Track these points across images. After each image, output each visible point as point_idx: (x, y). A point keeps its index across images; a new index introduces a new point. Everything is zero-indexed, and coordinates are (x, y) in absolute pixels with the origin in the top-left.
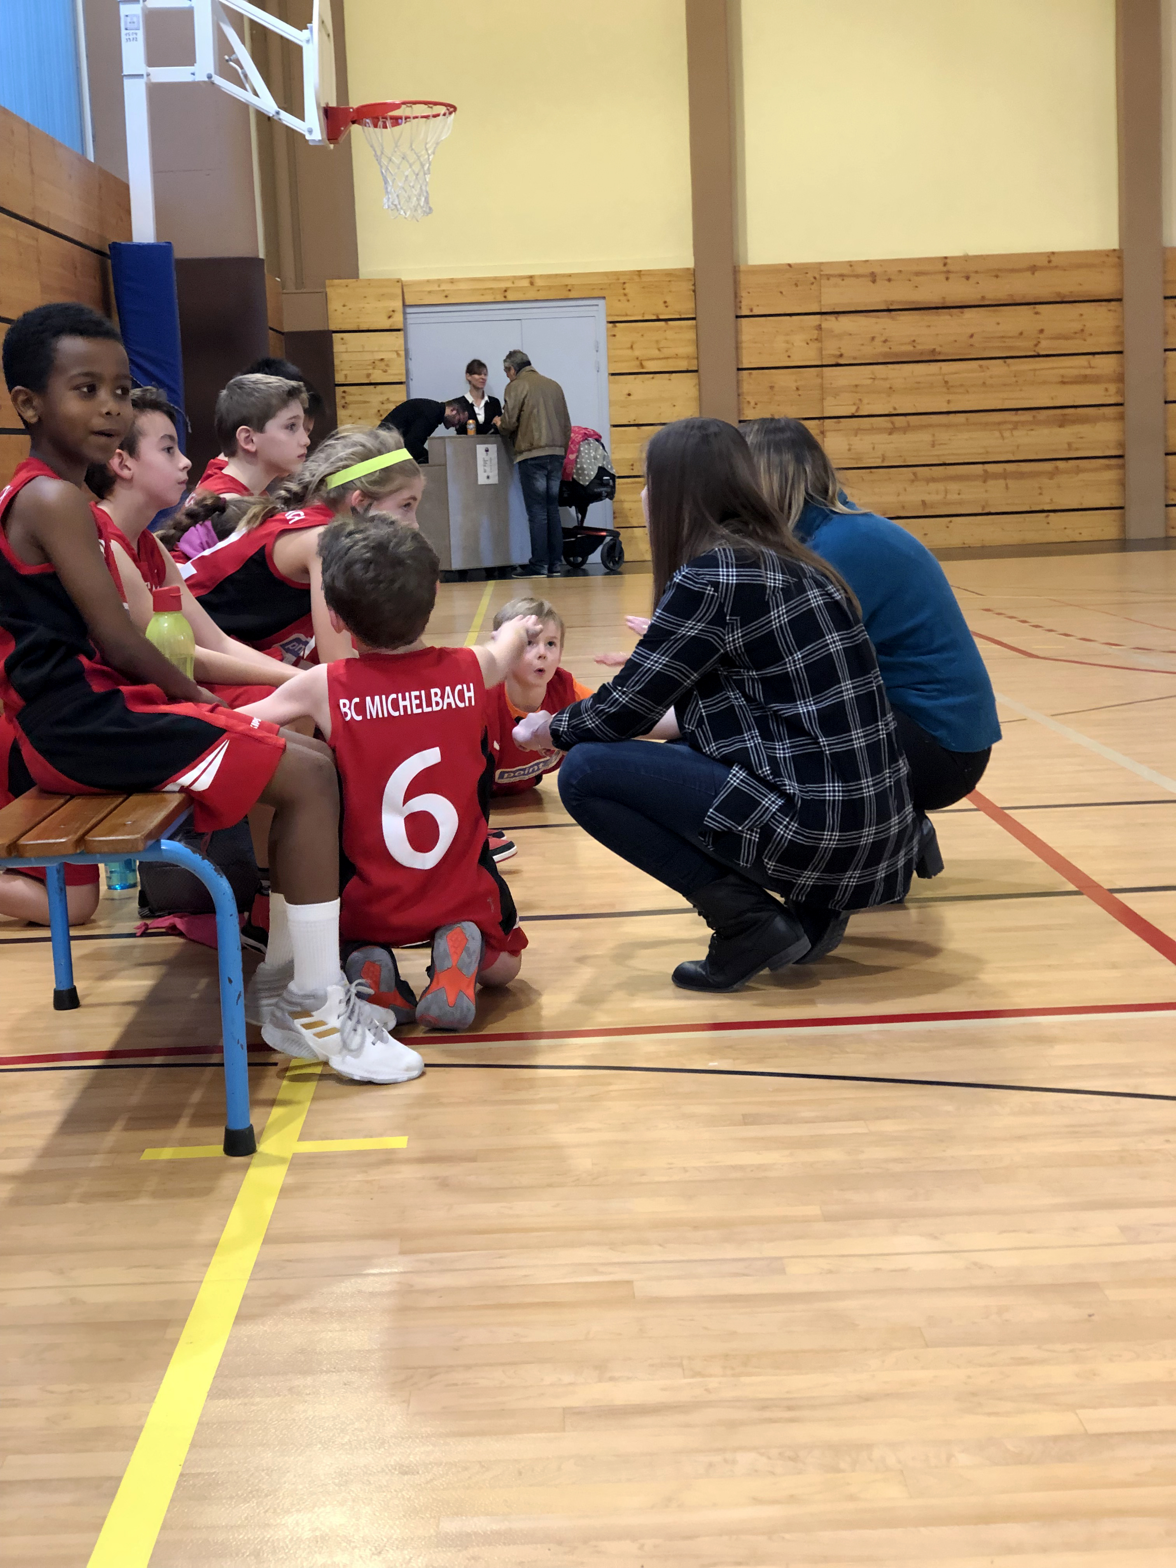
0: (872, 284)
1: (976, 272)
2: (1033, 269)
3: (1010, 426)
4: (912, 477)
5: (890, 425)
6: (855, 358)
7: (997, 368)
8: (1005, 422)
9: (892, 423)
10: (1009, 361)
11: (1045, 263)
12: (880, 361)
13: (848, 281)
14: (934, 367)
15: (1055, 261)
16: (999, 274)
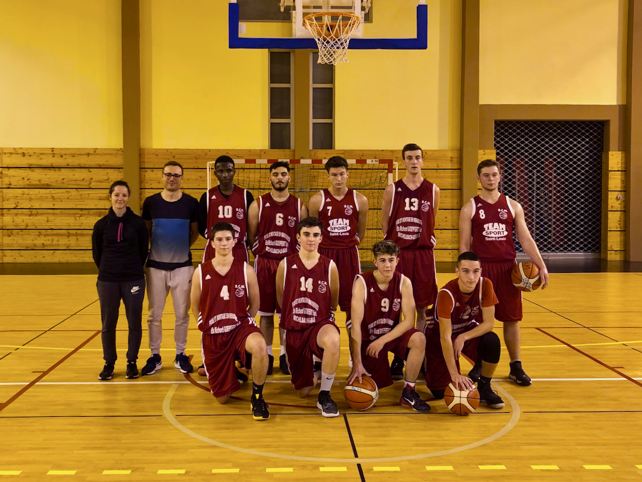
0: (22, 157)
1: (65, 154)
2: (88, 154)
3: (79, 215)
4: (39, 234)
5: (30, 213)
6: (16, 186)
7: (74, 192)
8: (77, 214)
9: (31, 212)
10: (78, 190)
11: (92, 152)
12: (27, 187)
13: (13, 156)
14: (48, 191)
15: (98, 151)
16: (75, 156)
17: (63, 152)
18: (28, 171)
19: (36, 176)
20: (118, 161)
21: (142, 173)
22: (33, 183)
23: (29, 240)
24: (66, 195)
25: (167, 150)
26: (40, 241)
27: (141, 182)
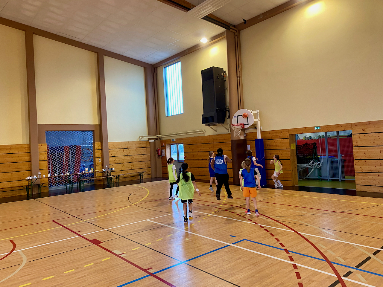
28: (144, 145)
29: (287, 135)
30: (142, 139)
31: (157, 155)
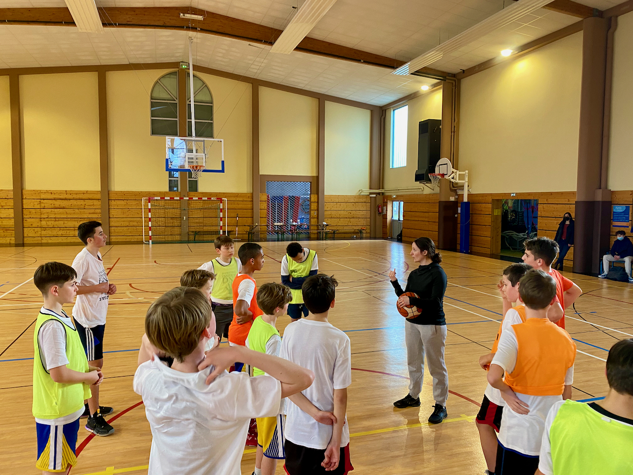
17: (71, 192)
18: (54, 201)
19: (58, 203)
20: (99, 196)
21: (110, 202)
22: (56, 206)
23: (55, 232)
24: (74, 212)
25: (121, 192)
26: (60, 233)
27: (109, 206)
28: (364, 200)
29: (490, 199)
30: (362, 193)
31: (377, 212)
